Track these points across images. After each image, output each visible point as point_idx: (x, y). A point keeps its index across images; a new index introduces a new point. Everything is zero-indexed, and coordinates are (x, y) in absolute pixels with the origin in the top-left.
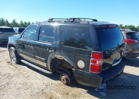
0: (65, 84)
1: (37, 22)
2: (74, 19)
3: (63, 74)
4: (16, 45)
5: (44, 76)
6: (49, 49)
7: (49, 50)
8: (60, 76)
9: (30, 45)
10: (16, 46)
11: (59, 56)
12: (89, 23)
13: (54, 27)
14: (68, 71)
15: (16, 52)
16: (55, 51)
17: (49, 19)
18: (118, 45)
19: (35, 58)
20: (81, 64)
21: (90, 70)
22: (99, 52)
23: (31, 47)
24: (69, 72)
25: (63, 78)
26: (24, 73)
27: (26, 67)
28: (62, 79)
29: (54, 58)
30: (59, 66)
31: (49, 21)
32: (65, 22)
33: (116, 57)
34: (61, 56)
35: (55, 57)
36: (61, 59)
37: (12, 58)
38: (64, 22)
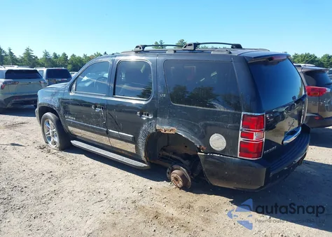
0: (180, 189)
1: (105, 53)
2: (196, 45)
3: (175, 167)
4: (59, 107)
5: (129, 174)
6: (141, 114)
7: (141, 116)
8: (168, 171)
9: (96, 107)
10: (59, 110)
11: (166, 127)
12: (230, 53)
13: (150, 63)
14: (185, 160)
15: (59, 125)
16: (155, 116)
17: (137, 47)
18: (294, 98)
19: (107, 134)
20: (218, 142)
21: (239, 153)
22: (256, 114)
23: (98, 110)
24: (187, 162)
25: (175, 175)
26: (83, 169)
27: (83, 157)
28: (172, 178)
29: (154, 131)
30: (163, 149)
31: (137, 52)
32: (175, 51)
33: (291, 124)
34: (171, 126)
35: (156, 130)
36: (172, 132)
37: (47, 139)
38: (173, 52)
